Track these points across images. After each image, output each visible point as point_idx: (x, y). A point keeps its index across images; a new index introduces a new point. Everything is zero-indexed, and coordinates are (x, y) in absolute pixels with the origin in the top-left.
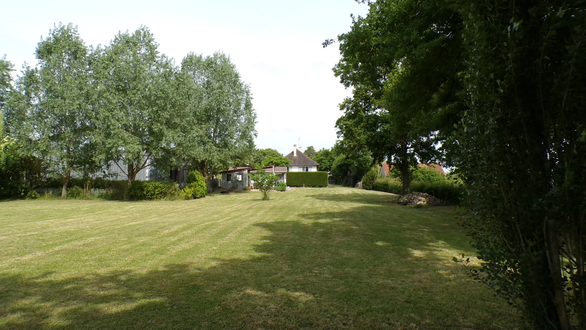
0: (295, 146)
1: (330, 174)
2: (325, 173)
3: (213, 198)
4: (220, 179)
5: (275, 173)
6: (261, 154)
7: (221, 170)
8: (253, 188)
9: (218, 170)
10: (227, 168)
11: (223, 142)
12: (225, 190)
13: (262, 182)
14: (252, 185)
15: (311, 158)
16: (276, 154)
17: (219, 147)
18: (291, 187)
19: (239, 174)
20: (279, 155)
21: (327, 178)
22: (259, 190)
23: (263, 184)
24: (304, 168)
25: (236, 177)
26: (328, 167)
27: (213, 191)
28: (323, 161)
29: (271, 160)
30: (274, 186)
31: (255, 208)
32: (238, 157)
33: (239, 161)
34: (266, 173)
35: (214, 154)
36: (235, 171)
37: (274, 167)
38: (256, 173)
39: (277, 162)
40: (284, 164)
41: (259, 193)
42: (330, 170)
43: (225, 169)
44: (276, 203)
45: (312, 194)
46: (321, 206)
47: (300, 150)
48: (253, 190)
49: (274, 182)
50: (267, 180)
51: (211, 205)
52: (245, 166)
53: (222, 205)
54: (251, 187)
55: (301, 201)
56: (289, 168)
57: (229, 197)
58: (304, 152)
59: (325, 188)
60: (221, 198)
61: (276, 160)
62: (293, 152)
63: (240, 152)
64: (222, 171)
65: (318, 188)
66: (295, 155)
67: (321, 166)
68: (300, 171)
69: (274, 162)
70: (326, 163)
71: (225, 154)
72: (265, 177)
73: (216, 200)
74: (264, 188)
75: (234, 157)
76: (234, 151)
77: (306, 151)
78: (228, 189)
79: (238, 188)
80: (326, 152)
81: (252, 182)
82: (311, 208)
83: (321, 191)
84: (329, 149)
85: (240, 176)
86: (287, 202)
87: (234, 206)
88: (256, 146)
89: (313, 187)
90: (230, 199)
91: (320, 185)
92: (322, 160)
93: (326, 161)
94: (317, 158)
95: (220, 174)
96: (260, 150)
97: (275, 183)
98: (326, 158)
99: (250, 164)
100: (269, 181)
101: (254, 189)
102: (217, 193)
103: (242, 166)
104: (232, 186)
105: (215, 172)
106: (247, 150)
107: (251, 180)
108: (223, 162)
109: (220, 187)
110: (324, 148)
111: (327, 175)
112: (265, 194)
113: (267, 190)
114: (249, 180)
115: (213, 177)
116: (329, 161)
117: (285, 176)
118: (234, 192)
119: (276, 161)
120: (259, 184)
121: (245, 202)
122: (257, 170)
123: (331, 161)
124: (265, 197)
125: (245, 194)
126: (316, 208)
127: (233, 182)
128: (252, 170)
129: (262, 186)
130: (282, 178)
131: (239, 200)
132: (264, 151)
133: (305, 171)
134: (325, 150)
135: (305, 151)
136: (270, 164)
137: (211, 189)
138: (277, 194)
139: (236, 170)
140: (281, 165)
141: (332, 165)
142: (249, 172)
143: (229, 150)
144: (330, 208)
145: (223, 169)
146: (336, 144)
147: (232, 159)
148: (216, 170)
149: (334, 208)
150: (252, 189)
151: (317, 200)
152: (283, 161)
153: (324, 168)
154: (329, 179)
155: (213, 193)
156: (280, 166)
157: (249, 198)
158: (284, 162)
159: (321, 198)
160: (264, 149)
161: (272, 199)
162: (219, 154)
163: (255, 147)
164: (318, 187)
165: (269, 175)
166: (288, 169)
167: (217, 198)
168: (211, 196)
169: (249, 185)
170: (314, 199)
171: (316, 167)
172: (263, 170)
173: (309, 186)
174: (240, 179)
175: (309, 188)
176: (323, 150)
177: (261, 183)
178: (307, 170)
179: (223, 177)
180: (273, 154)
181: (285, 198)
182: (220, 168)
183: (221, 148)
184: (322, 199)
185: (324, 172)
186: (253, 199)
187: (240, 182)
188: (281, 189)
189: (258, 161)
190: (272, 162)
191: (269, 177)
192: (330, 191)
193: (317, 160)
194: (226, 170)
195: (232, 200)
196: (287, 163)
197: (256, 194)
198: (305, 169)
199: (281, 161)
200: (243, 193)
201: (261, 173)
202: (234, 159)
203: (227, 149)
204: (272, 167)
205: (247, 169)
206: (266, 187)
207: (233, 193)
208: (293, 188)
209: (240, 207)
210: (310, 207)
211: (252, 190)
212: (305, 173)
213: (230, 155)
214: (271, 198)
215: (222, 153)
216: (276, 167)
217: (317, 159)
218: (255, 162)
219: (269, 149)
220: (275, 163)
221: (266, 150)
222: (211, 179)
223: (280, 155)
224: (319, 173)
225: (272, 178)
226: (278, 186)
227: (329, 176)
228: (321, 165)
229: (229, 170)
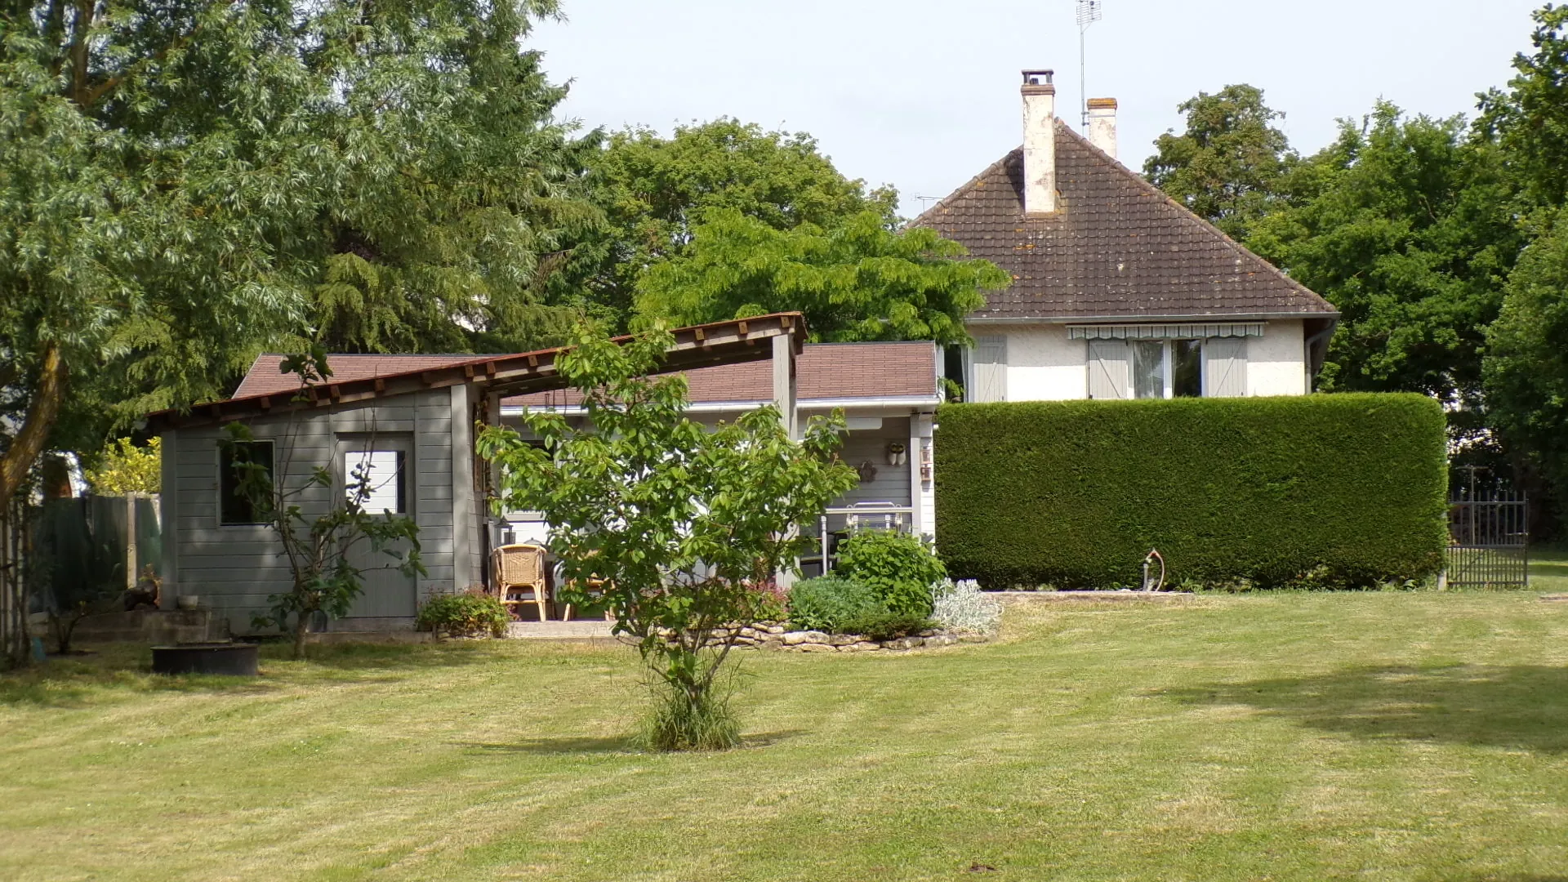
0: (1035, 83)
1: (1463, 422)
2: (1401, 410)
3: (68, 732)
4: (143, 506)
5: (804, 414)
6: (625, 199)
7: (148, 387)
8: (539, 597)
9: (117, 397)
10: (216, 362)
11: (175, 56)
12: (202, 635)
13: (639, 527)
14: (519, 570)
15: (1237, 233)
16: (815, 194)
17: (120, 116)
18: (991, 581)
19: (369, 439)
20: (848, 200)
21: (1429, 473)
22: (610, 622)
23: (659, 555)
24: (1150, 351)
25: (329, 479)
26: (1450, 339)
27: (64, 651)
28: (1387, 264)
29: (752, 265)
30: (786, 580)
31: (565, 847)
32: (348, 239)
33: (361, 285)
34: (695, 417)
35: (65, 193)
36: (325, 399)
37: (781, 344)
38: (575, 421)
39: (818, 285)
40: (901, 312)
41: (605, 659)
42: (1469, 376)
43: (195, 375)
44: (817, 781)
45: (1245, 670)
46: (1361, 804)
47: (1099, 137)
48: (543, 630)
49: (793, 532)
50: (702, 511)
51: (44, 808)
52: (435, 338)
53: (170, 814)
54: (519, 590)
55: (1121, 758)
56: (969, 354)
57: (248, 712)
58: (1152, 165)
59: (1412, 599)
60: (154, 730)
61: (812, 258)
62: (1013, 168)
63: (382, 169)
64: (158, 401)
65: (1324, 597)
66: (1040, 198)
67: (1363, 329)
68: (1105, 395)
69: (784, 285)
70: (1418, 295)
71: (197, 200)
72: (679, 473)
73: (103, 758)
74: (674, 605)
75: (299, 231)
76: (307, 163)
77: (1171, 152)
78: (243, 626)
79: (355, 607)
80: (1423, 154)
81: (531, 531)
82: (1245, 839)
83: (1360, 629)
84: (1457, 121)
85: (383, 466)
86: (949, 763)
87: (316, 821)
88: (558, 95)
89: (1266, 581)
90: (265, 742)
91: (1342, 553)
92: (1366, 249)
93: (1418, 266)
94: (1312, 226)
95: (140, 441)
96: (618, 141)
97: (803, 544)
98: (1421, 223)
99: (495, 317)
100: (727, 514)
101: (555, 614)
102: (110, 675)
103: (394, 344)
104: (288, 586)
105: (83, 417)
106: (467, 141)
107: (514, 503)
108: (174, 293)
109: (143, 600)
110: (1387, 113)
111: (1425, 437)
112: (682, 677)
113: (703, 633)
114: (484, 507)
115: (56, 475)
116: (1458, 268)
117: (922, 453)
118: (313, 655)
119: (813, 279)
120: (612, 553)
121: (444, 769)
122: (584, 381)
123: (1487, 256)
124: (682, 716)
125: (440, 679)
126: (1304, 831)
127: (302, 533)
128: (515, 388)
129: (645, 573)
130: (887, 477)
131: (375, 753)
132: (659, 162)
133: (1168, 393)
134: (1412, 138)
135: (1166, 143)
136: (744, 313)
137: (37, 623)
138: (832, 670)
139: (325, 391)
140: (875, 324)
141: (1490, 313)
142: (481, 411)
143: (246, 151)
144: (1473, 838)
145: (172, 379)
146: (1531, 51)
147: (282, 261)
148: (89, 398)
149: (1526, 836)
150: (528, 613)
151: (1311, 740)
152: (890, 270)
153: (1395, 352)
154: (1457, 480)
155: (58, 674)
156: (864, 338)
157: (492, 729)
158: (902, 291)
159: (1368, 708)
160: (667, 135)
161: (766, 739)
162: (126, 193)
163: (560, 113)
164: (1328, 583)
165: (729, 442)
166: (955, 370)
167: (108, 729)
168: (40, 700)
169: (488, 569)
170: (1275, 727)
171: (1296, 343)
172: (655, 380)
173: (1214, 577)
174: (382, 501)
175: (1217, 601)
176: (1385, 139)
177: (632, 539)
178: (1188, 382)
179: (172, 485)
180: (778, 195)
181: (929, 722)
182: (137, 370)
183: (140, 127)
184: (1372, 728)
185: (1397, 396)
186: (536, 733)
187: (380, 528)
188: (872, 611)
189: (590, 284)
190: (758, 287)
191: (733, 463)
192: (1477, 628)
193: (1314, 261)
194: (210, 395)
195: (289, 750)
196: (938, 301)
197: (581, 677)
198: (1167, 368)
199: (867, 279)
200: (426, 663)
201: (633, 422)
202: (311, 252)
203: (220, 143)
204: (764, 350)
205: (459, 373)
206: (693, 590)
207: (305, 669)
208: (1021, 599)
209: (391, 830)
210: (1227, 822)
211: (521, 631)
212: (1170, 414)
213: (255, 204)
214: (753, 723)
215: (163, 188)
216: (815, 353)
217: (1316, 245)
218: (553, 296)
219: (723, 134)
220: (799, 297)
221: (690, 141)
222: (37, 498)
223: (855, 207)
224: (1334, 411)
225: (766, 483)
226: (842, 571)
227: (1451, 447)
228: (1355, 312)
229: (242, 393)
